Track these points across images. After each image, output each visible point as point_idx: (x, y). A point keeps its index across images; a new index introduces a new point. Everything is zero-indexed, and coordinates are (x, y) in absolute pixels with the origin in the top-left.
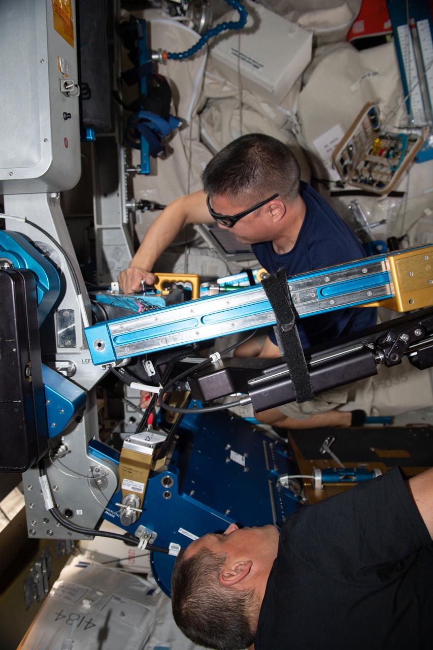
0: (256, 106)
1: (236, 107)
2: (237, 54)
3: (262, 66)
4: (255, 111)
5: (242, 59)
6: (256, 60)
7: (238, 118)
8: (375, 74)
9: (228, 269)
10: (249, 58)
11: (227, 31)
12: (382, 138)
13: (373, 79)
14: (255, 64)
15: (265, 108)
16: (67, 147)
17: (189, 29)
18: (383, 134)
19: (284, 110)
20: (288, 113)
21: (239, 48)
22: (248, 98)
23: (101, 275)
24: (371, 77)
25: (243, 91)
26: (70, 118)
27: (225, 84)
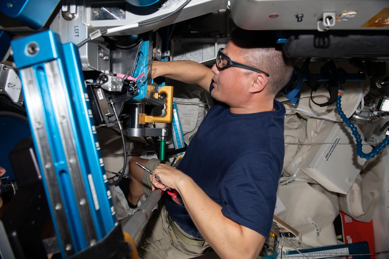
0: (299, 154)
1: (300, 140)
2: (336, 143)
3: (327, 160)
4: (297, 152)
5: (333, 146)
6: (331, 155)
7: (292, 142)
8: (318, 234)
9: (188, 133)
10: (333, 151)
11: (356, 143)
12: (276, 238)
13: (315, 232)
14: (329, 155)
15: (299, 160)
16: (270, 16)
17: (355, 109)
18: (278, 239)
19: (296, 173)
20: (295, 175)
21: (339, 144)
22: (305, 149)
23: (180, 41)
24: (316, 232)
25: (310, 146)
26: (298, 21)
27: (316, 132)
